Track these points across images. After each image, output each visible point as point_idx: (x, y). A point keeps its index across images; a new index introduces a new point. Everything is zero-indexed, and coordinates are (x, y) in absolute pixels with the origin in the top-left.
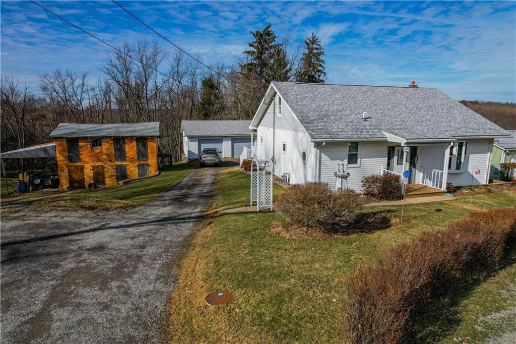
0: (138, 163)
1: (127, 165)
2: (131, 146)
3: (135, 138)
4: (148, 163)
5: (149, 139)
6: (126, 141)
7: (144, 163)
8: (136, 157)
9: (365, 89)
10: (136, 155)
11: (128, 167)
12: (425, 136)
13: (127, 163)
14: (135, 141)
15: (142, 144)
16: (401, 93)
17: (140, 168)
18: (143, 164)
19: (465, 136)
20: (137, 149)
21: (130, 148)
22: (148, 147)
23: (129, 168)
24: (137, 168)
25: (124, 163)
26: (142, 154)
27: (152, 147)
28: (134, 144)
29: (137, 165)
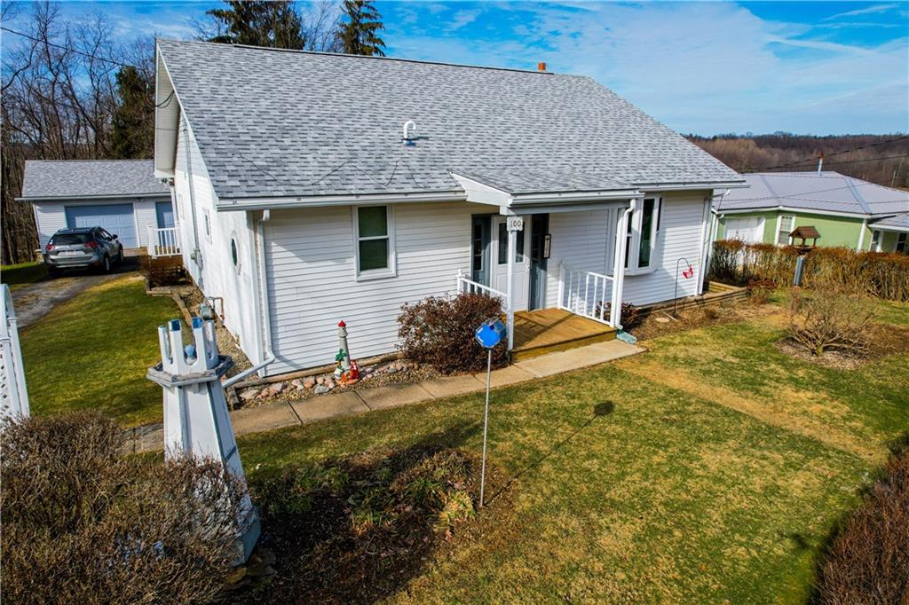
9: (423, 70)
12: (566, 186)
16: (511, 84)
19: (658, 184)
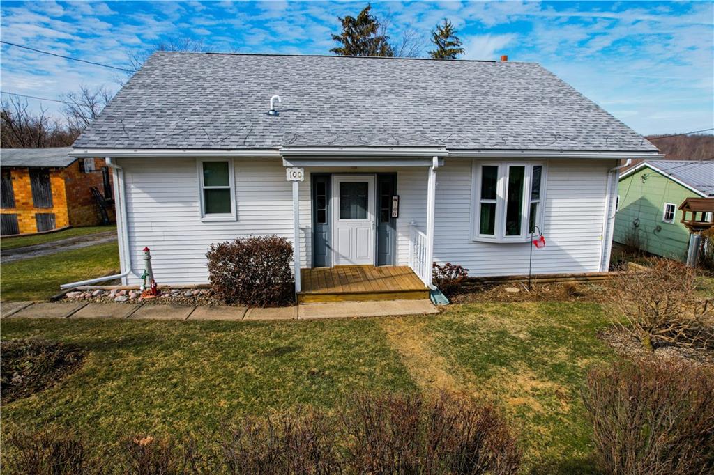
0: (36, 212)
1: (17, 215)
2: (22, 184)
3: (27, 170)
4: (53, 212)
5: (52, 172)
6: (13, 175)
7: (46, 212)
8: (31, 202)
10: (32, 199)
11: (19, 218)
13: (18, 212)
14: (28, 175)
15: (41, 181)
17: (40, 220)
18: (45, 214)
20: (33, 189)
21: (21, 187)
22: (52, 186)
23: (21, 220)
24: (35, 220)
25: (11, 212)
26: (42, 197)
27: (59, 186)
28: (27, 179)
29: (34, 215)
